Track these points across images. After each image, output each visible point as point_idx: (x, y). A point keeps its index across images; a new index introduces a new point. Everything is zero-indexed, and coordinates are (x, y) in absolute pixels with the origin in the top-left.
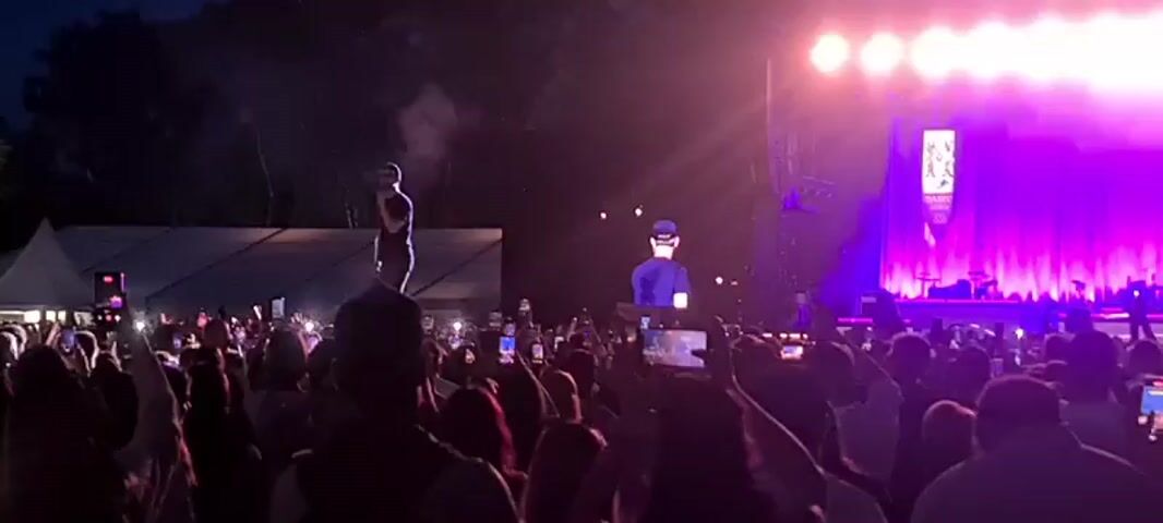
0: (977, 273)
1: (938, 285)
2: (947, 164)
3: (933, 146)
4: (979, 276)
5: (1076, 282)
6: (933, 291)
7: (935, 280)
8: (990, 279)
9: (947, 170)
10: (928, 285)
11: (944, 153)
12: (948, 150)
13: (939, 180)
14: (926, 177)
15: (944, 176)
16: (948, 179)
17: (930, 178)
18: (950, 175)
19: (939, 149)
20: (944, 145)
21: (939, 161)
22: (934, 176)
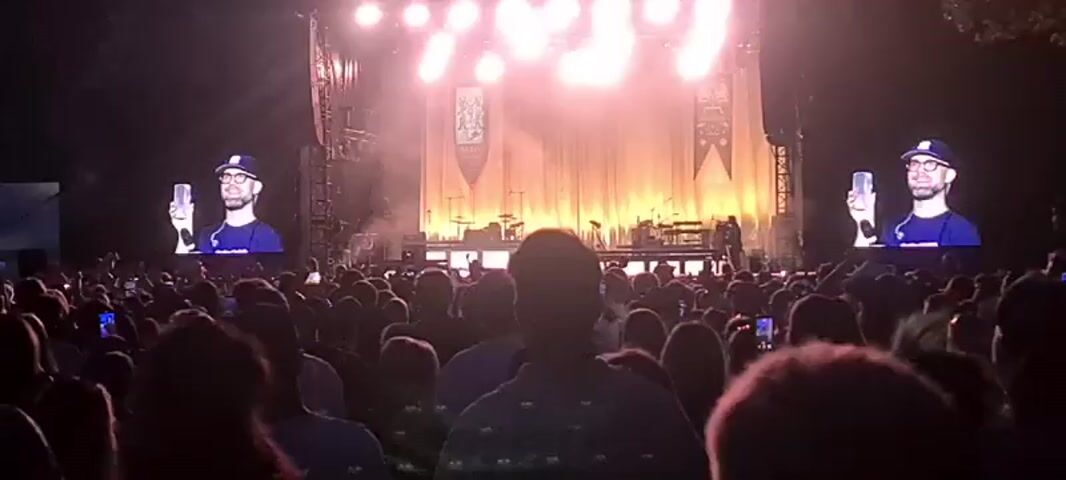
0: (505, 216)
1: (472, 227)
2: (478, 117)
3: (464, 102)
4: (508, 219)
5: (594, 223)
6: (467, 232)
7: (469, 223)
8: (517, 221)
9: (477, 123)
10: (463, 228)
11: (475, 106)
12: (478, 105)
13: (471, 132)
14: (459, 129)
15: (475, 128)
16: (479, 131)
17: (463, 130)
18: (480, 128)
19: (470, 103)
20: (474, 100)
21: (471, 115)
22: (466, 128)
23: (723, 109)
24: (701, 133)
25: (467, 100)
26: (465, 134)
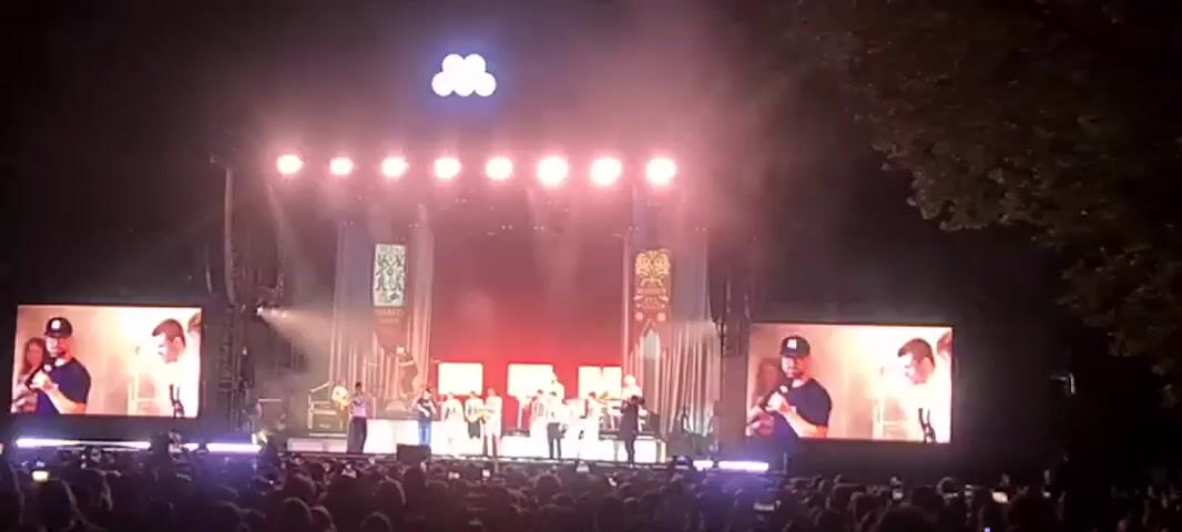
2: (398, 278)
9: (398, 285)
11: (395, 267)
12: (399, 265)
13: (390, 293)
14: (378, 289)
15: (394, 289)
16: (398, 293)
17: (381, 291)
18: (400, 289)
19: (390, 263)
20: (394, 259)
21: (390, 275)
22: (384, 289)
23: (662, 281)
24: (639, 305)
25: (388, 258)
26: (383, 295)
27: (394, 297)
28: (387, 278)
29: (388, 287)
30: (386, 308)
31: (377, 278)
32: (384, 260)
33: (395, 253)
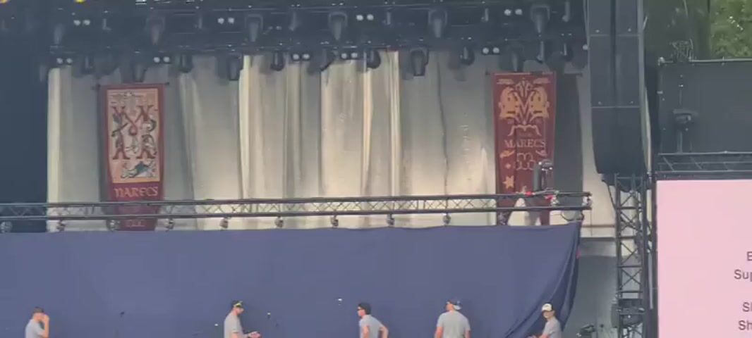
3: (122, 115)
9: (144, 149)
11: (140, 123)
12: (145, 120)
13: (135, 163)
14: (116, 158)
15: (141, 157)
17: (121, 159)
18: (149, 156)
19: (133, 118)
20: (138, 111)
21: (133, 135)
22: (125, 157)
24: (508, 167)
25: (128, 111)
26: (124, 166)
27: (141, 167)
28: (128, 141)
29: (130, 154)
30: (130, 185)
31: (113, 141)
32: (123, 113)
33: (137, 102)
